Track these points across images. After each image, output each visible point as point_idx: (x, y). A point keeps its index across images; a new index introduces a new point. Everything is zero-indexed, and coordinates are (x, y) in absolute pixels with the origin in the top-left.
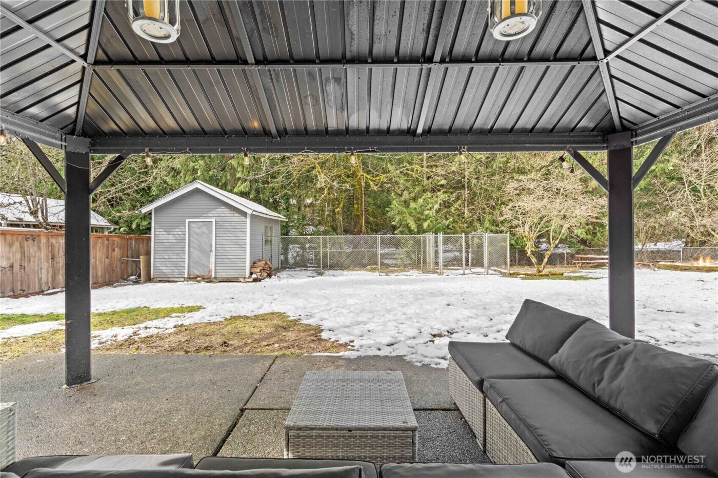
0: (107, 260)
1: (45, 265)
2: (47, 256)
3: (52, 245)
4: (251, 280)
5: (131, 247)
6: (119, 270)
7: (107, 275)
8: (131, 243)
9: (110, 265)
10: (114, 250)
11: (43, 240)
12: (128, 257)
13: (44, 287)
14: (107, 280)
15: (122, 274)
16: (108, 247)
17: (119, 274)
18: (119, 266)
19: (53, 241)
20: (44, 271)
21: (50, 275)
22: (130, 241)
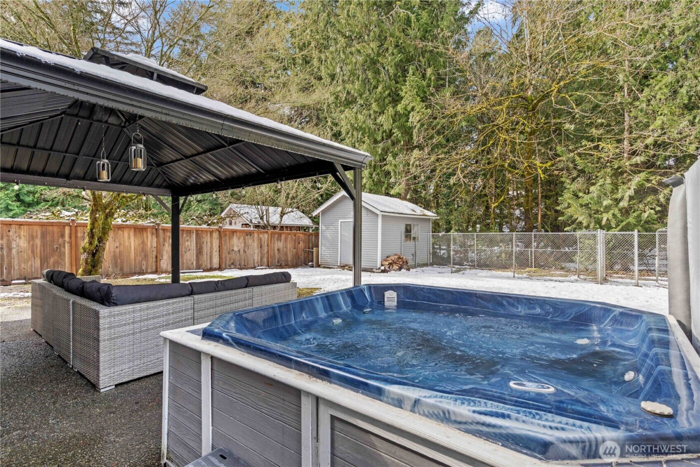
0: (294, 250)
1: (256, 251)
2: (258, 245)
3: (261, 239)
4: (380, 271)
5: (312, 242)
6: (303, 258)
7: (295, 260)
8: (312, 238)
9: (297, 253)
10: (299, 243)
11: (256, 235)
12: (309, 248)
13: (256, 265)
14: (295, 264)
15: (305, 260)
16: (295, 241)
17: (303, 260)
18: (303, 255)
19: (261, 236)
20: (256, 255)
21: (259, 258)
22: (311, 237)
